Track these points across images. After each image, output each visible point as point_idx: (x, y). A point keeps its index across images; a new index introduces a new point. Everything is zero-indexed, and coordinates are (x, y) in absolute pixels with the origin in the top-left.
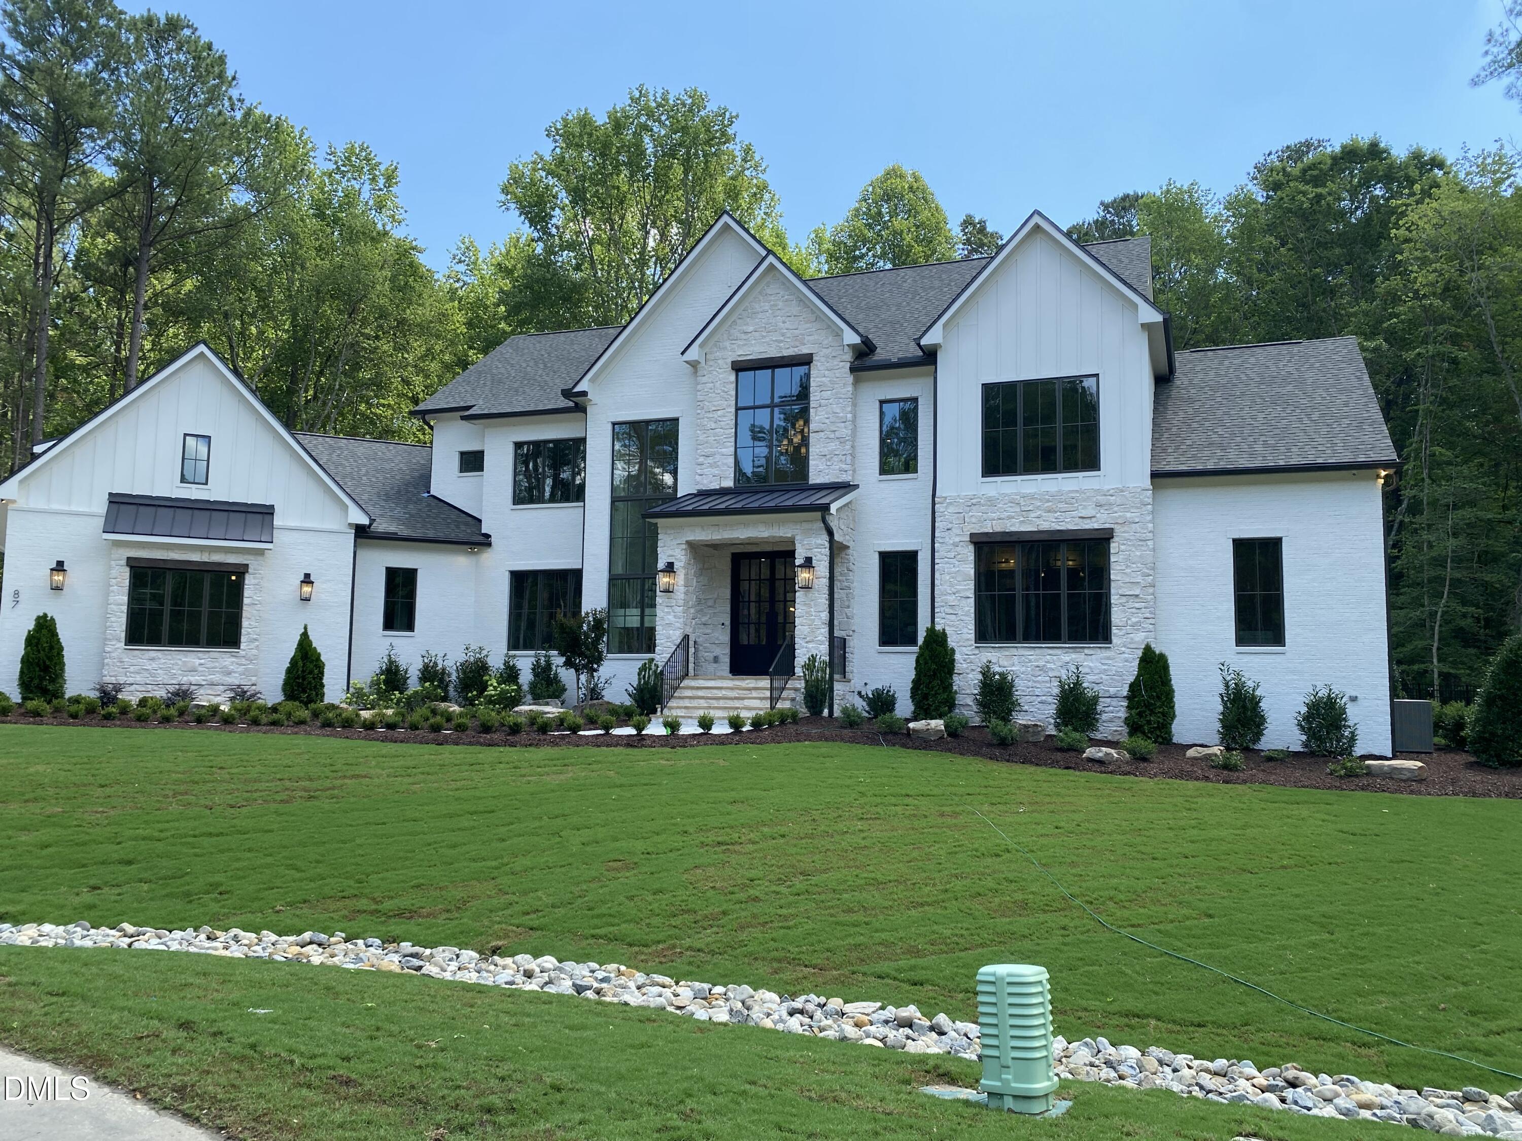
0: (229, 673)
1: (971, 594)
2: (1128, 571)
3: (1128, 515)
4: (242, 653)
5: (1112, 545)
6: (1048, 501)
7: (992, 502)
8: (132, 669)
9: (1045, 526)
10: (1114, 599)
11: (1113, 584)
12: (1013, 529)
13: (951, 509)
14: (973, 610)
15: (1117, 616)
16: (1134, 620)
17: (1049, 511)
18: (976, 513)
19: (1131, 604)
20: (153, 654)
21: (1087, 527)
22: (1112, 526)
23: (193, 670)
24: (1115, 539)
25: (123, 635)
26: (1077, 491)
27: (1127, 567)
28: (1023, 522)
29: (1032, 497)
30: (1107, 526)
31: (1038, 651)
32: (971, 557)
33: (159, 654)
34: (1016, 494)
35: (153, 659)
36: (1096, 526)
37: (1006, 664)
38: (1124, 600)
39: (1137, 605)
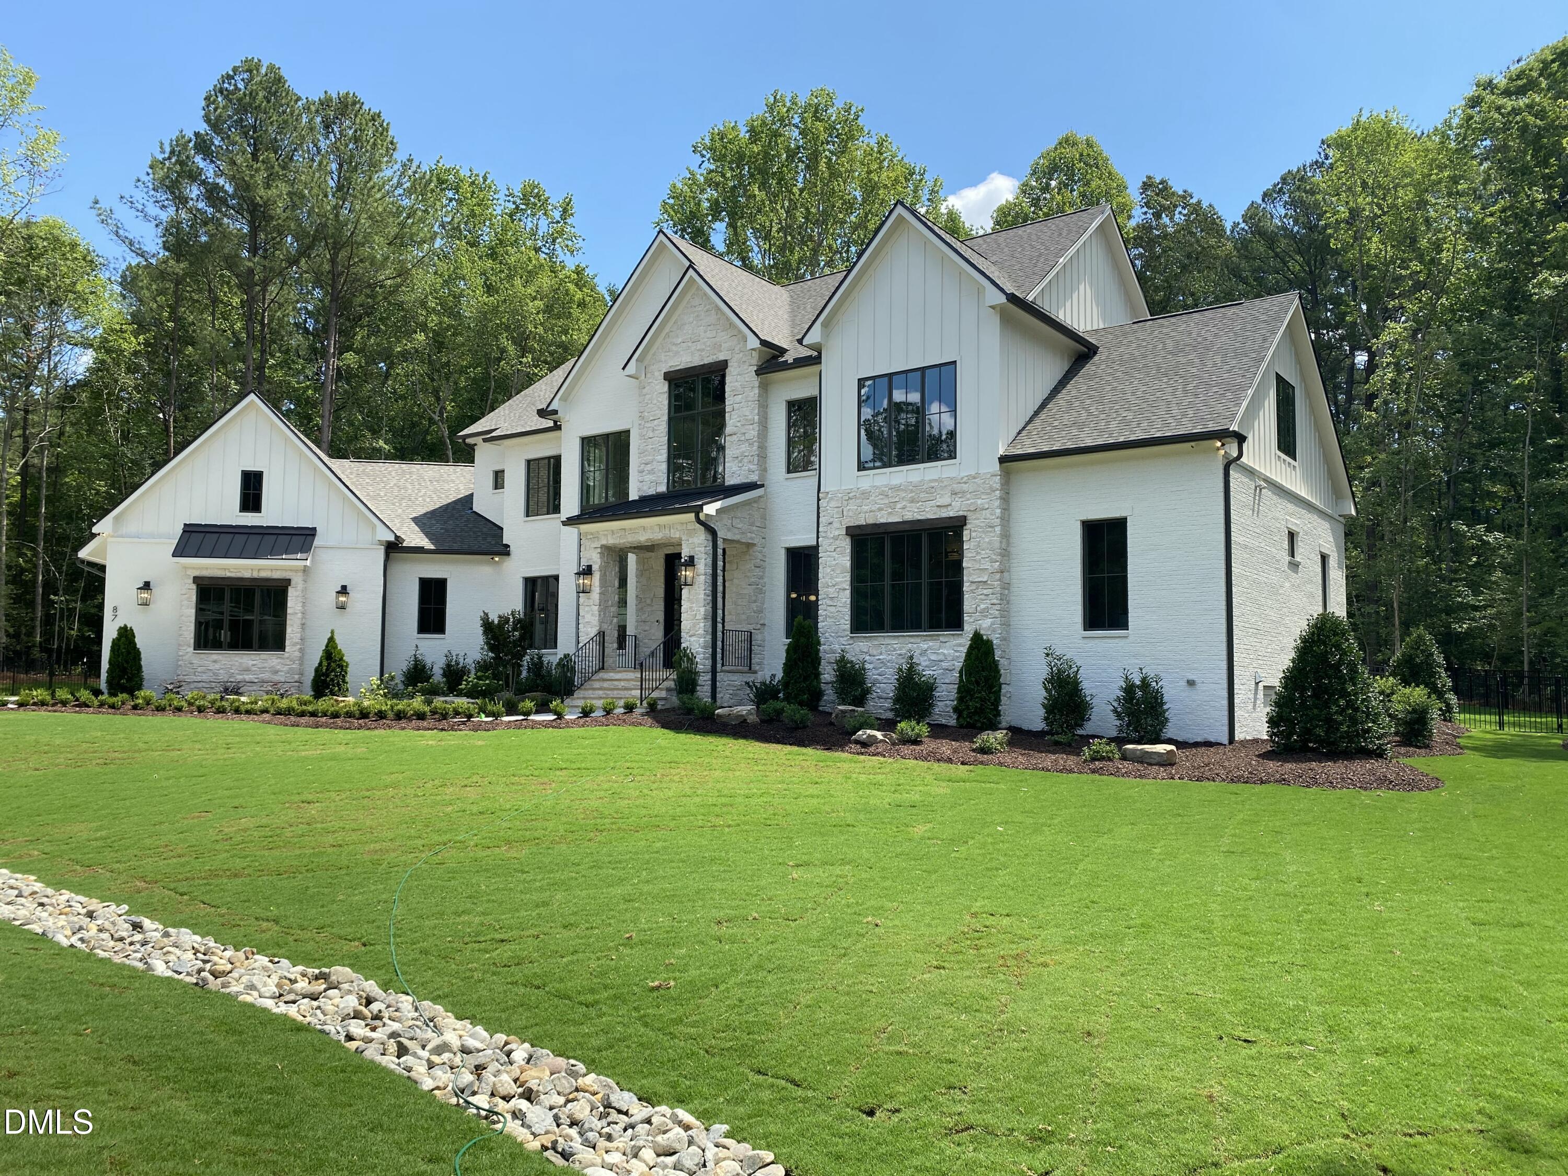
0: (276, 672)
1: (847, 586)
2: (978, 557)
3: (979, 502)
4: (286, 655)
5: (965, 533)
6: (912, 491)
7: (865, 495)
8: (199, 669)
9: (909, 516)
10: (966, 587)
11: (965, 572)
12: (883, 521)
13: (833, 504)
14: (849, 601)
15: (968, 604)
16: (982, 606)
17: (912, 502)
18: (852, 506)
19: (980, 591)
20: (215, 657)
21: (944, 515)
22: (965, 514)
23: (247, 670)
24: (968, 526)
25: (192, 641)
26: (935, 480)
27: (978, 553)
28: (890, 513)
29: (897, 488)
30: (961, 513)
31: (901, 640)
32: (848, 550)
33: (220, 657)
34: (886, 486)
35: (215, 661)
36: (952, 514)
37: (875, 653)
38: (974, 587)
39: (985, 592)
